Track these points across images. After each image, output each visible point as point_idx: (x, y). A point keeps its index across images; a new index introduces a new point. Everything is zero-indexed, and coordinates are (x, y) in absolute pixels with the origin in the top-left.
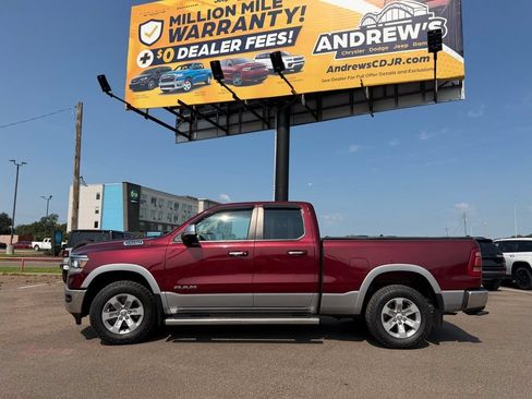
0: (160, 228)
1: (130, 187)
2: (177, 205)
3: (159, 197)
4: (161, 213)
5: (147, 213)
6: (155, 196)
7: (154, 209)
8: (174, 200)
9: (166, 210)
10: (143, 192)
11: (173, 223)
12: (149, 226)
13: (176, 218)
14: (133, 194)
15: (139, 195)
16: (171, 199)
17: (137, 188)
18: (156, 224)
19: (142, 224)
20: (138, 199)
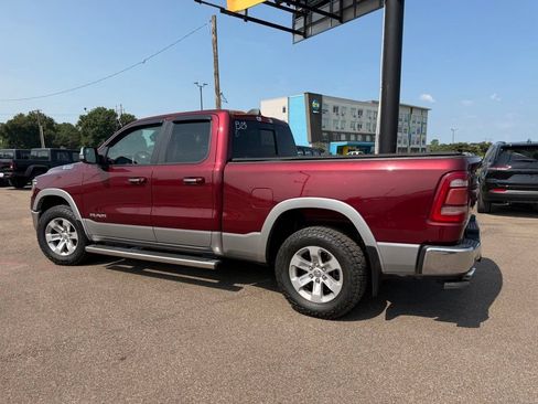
0: (343, 137)
1: (312, 97)
2: (360, 112)
3: (340, 105)
4: (344, 121)
5: (330, 123)
6: (336, 104)
7: (336, 118)
8: (358, 107)
9: (349, 118)
10: (325, 101)
11: (357, 131)
12: (332, 137)
13: (360, 126)
14: (315, 104)
15: (321, 106)
16: (353, 106)
17: (319, 98)
18: (339, 134)
19: (325, 134)
20: (320, 109)
